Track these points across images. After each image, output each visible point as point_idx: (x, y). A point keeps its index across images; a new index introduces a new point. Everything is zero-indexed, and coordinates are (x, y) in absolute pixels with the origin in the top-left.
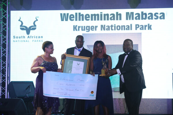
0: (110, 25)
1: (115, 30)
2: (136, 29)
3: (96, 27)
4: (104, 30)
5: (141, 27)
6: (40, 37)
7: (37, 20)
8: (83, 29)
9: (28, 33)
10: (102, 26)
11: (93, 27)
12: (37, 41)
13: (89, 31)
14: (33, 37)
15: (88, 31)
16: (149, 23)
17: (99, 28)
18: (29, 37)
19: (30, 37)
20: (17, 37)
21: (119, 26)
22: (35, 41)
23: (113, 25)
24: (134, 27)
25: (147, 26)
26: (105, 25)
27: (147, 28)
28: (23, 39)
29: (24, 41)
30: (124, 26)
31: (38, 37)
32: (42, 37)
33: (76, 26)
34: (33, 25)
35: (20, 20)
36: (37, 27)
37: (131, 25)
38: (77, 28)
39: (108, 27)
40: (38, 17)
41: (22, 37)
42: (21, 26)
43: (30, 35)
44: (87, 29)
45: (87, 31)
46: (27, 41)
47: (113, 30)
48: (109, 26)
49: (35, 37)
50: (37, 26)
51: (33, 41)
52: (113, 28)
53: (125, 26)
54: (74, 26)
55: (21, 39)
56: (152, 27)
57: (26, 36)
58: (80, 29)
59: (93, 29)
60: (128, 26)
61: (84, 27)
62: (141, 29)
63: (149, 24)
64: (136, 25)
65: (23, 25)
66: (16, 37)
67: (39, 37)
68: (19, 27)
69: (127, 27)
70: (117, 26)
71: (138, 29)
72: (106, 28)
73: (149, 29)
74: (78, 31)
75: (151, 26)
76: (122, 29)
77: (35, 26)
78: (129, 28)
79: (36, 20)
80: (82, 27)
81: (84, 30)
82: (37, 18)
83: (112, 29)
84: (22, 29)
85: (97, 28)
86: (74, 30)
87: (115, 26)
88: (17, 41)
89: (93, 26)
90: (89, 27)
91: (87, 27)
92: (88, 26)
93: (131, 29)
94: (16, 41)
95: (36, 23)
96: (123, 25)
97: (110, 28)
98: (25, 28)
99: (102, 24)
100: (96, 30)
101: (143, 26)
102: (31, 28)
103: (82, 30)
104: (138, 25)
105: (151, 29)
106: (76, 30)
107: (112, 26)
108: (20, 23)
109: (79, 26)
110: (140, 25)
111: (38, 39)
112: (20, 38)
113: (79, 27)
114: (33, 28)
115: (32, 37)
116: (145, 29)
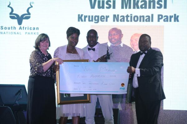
0: (125, 15)
1: (131, 21)
2: (159, 21)
3: (107, 17)
4: (118, 21)
5: (165, 17)
6: (36, 29)
7: (32, 7)
8: (91, 19)
9: (20, 23)
10: (114, 16)
11: (103, 18)
12: (32, 33)
13: (98, 22)
14: (26, 28)
15: (96, 21)
16: (175, 13)
17: (111, 19)
18: (20, 28)
19: (22, 28)
20: (6, 29)
21: (137, 17)
22: (29, 33)
23: (129, 15)
24: (156, 18)
25: (172, 16)
26: (118, 15)
27: (173, 19)
28: (13, 31)
29: (15, 33)
30: (143, 17)
31: (32, 29)
32: (37, 28)
33: (82, 15)
34: (27, 13)
35: (10, 6)
36: (31, 16)
37: (152, 15)
38: (83, 18)
39: (122, 18)
40: (33, 3)
41: (12, 27)
42: (11, 13)
43: (22, 26)
44: (95, 20)
45: (95, 23)
46: (18, 33)
47: (129, 21)
48: (123, 16)
49: (29, 29)
50: (31, 14)
51: (26, 33)
52: (129, 19)
53: (145, 17)
54: (79, 15)
55: (10, 31)
56: (179, 19)
57: (18, 26)
58: (87, 19)
59: (103, 20)
60: (149, 17)
61: (92, 16)
62: (164, 21)
63: (175, 15)
64: (159, 16)
65: (13, 13)
66: (4, 28)
67: (34, 29)
68: (9, 15)
69: (147, 18)
70: (135, 17)
71: (162, 20)
72: (120, 18)
73: (175, 21)
74: (84, 22)
75: (178, 16)
76: (140, 21)
77: (29, 14)
78: (149, 19)
79: (30, 6)
80: (89, 16)
81: (92, 21)
82: (31, 4)
83: (127, 21)
84: (12, 18)
85: (108, 19)
86: (79, 21)
87: (131, 17)
88: (6, 33)
89: (104, 16)
90: (98, 17)
91: (95, 16)
92: (97, 15)
93: (152, 21)
94: (4, 33)
95: (30, 11)
96: (142, 15)
97: (125, 18)
98: (16, 17)
99: (115, 14)
100: (107, 21)
101: (167, 16)
102: (24, 17)
103: (89, 21)
104: (162, 16)
105: (178, 21)
106: (82, 21)
107: (127, 16)
108: (10, 10)
109: (86, 15)
110: (163, 16)
111: (32, 31)
112: (9, 29)
113: (85, 17)
114: (27, 16)
115: (24, 28)
116: (170, 21)
